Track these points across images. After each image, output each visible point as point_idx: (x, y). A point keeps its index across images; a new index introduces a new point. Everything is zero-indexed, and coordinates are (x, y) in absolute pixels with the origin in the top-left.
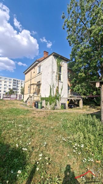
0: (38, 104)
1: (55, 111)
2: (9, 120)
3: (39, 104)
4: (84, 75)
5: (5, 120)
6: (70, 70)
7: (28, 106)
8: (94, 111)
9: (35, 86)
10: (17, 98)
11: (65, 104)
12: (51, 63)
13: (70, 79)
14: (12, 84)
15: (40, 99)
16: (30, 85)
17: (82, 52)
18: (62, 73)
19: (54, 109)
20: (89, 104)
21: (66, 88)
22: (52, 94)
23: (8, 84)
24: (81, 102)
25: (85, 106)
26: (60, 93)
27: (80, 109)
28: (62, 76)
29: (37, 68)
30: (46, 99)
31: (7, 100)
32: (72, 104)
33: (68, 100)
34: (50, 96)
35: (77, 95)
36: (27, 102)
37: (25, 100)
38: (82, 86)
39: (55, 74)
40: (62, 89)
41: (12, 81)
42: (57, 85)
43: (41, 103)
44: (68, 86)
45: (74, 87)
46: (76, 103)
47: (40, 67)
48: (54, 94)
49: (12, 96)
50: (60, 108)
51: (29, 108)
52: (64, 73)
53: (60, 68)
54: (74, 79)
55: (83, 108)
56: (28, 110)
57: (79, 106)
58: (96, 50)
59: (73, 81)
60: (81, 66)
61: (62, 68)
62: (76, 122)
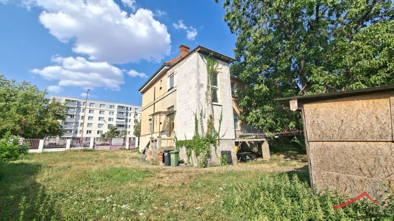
0: (169, 156)
1: (208, 169)
2: (101, 195)
3: (173, 156)
4: (265, 88)
5: (92, 195)
6: (235, 80)
7: (148, 162)
8: (296, 164)
9: (163, 117)
10: (124, 144)
11: (229, 153)
12: (195, 67)
13: (237, 100)
14: (115, 116)
15: (174, 145)
16: (153, 115)
17: (255, 43)
18: (219, 87)
19: (205, 165)
20: (283, 152)
21: (229, 117)
22: (200, 132)
23: (106, 115)
24: (265, 147)
25: (275, 156)
26: (217, 129)
27: (264, 162)
28: (218, 93)
29: (166, 79)
30: (188, 145)
31: (104, 151)
32: (246, 152)
33: (237, 143)
34: (195, 138)
35: (255, 131)
36: (147, 153)
37: (141, 149)
38: (264, 112)
39: (205, 89)
40: (220, 121)
41: (116, 110)
42: (210, 113)
43: (177, 153)
44: (235, 114)
45: (247, 115)
46: (255, 149)
47: (172, 76)
48: (203, 132)
49: (114, 141)
50: (219, 162)
51: (150, 167)
52: (223, 87)
53: (213, 76)
54: (247, 97)
55: (272, 161)
56: (147, 171)
57: (261, 156)
58: (285, 39)
59: (243, 103)
60: (258, 70)
61: (218, 75)
62: (253, 193)
